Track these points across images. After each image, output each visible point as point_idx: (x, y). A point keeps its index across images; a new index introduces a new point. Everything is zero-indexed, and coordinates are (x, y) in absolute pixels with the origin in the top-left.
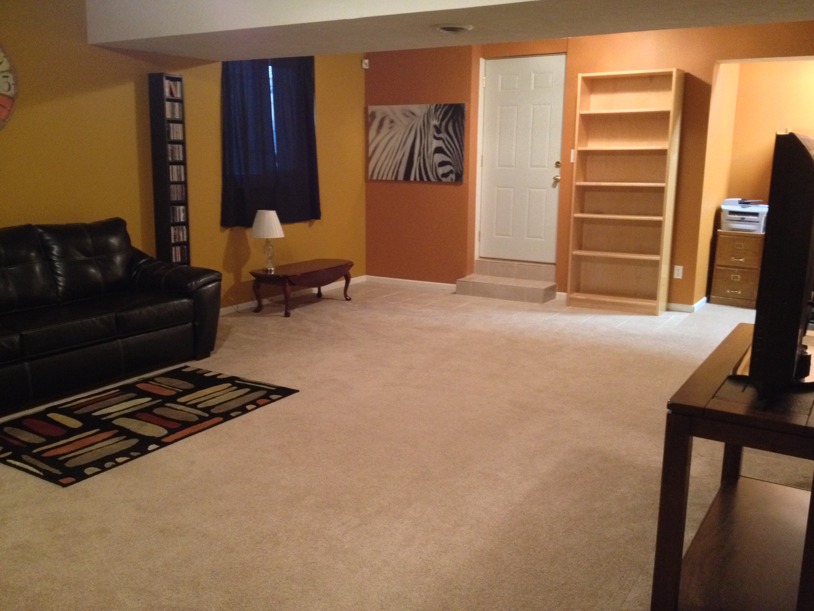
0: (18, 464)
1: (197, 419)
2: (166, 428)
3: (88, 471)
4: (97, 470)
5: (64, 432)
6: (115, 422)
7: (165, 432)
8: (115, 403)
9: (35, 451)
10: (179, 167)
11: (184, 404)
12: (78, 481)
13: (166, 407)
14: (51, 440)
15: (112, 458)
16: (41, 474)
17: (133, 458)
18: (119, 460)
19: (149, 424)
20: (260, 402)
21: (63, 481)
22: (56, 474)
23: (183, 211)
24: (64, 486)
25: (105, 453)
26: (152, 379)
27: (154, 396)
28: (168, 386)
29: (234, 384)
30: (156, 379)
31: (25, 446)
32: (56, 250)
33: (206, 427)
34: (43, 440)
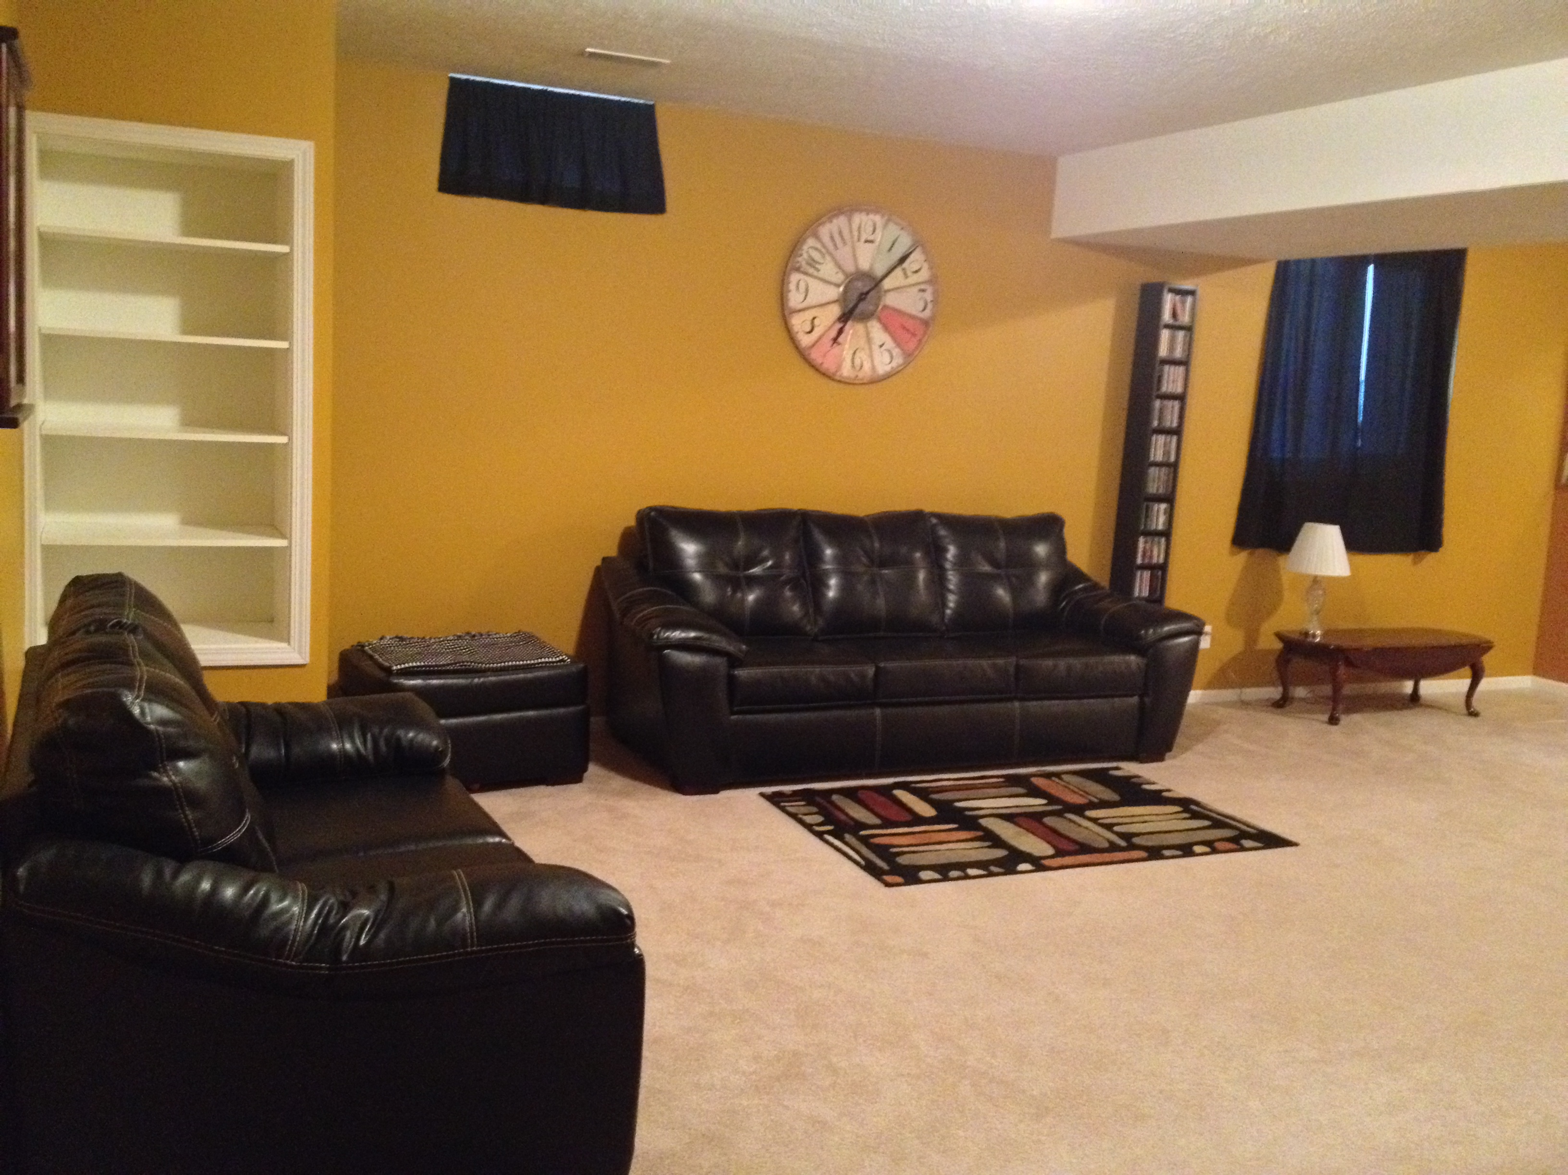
0: (837, 843)
1: (1106, 845)
2: (1054, 846)
3: (925, 875)
4: (937, 876)
5: (909, 817)
6: (983, 822)
7: (1050, 851)
8: (992, 795)
9: (863, 833)
10: (1169, 437)
11: (1095, 820)
12: (907, 883)
13: (1065, 818)
14: (887, 823)
15: (962, 866)
16: (863, 863)
17: (991, 874)
18: (971, 872)
19: (1030, 835)
20: (1219, 845)
21: (889, 878)
22: (881, 869)
23: (1165, 513)
24: (888, 885)
25: (954, 858)
26: (1058, 775)
27: (1052, 799)
28: (1079, 789)
29: (1186, 810)
30: (1064, 776)
31: (852, 823)
32: (952, 552)
33: (1115, 860)
34: (877, 821)
